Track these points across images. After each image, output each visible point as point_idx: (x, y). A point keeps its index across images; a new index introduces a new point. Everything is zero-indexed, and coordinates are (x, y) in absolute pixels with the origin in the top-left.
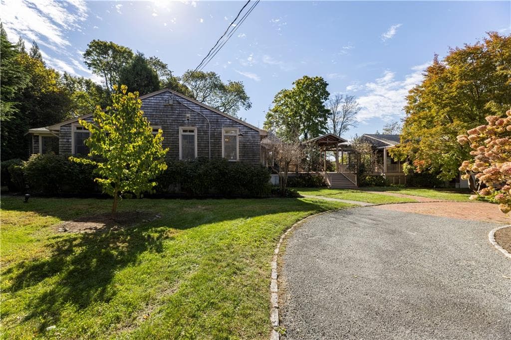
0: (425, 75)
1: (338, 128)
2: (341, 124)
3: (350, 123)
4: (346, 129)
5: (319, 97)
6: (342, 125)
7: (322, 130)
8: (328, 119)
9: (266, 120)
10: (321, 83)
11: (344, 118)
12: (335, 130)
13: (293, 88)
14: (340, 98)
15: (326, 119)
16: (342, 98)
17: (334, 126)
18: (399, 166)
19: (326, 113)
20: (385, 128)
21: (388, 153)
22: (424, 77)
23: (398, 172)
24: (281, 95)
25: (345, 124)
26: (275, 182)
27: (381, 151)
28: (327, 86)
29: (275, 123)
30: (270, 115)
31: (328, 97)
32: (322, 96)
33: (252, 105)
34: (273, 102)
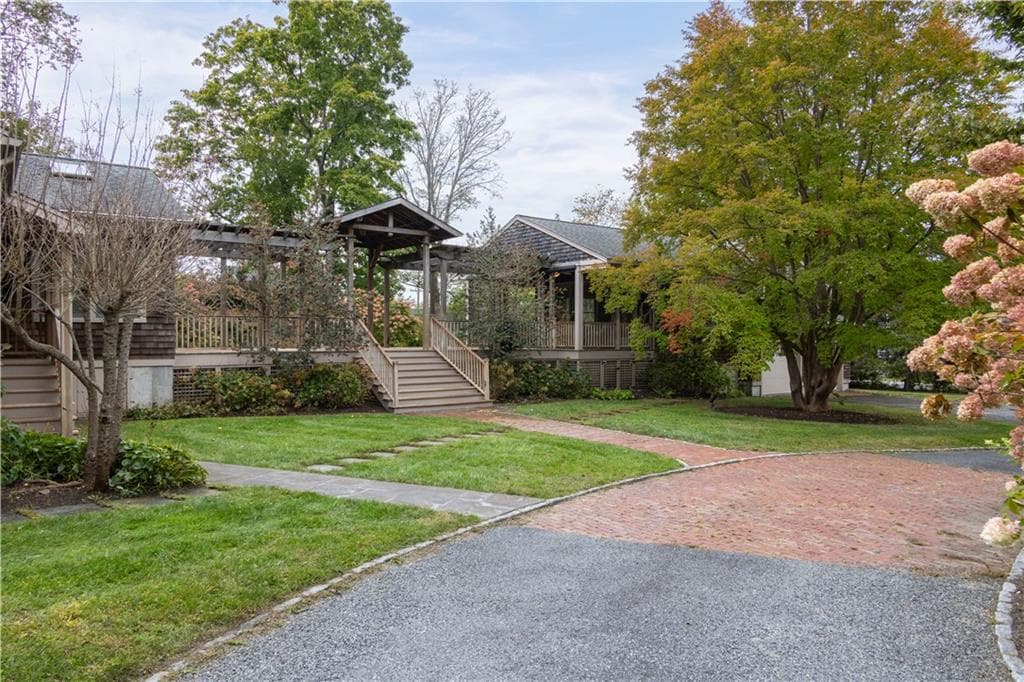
0: (691, 38)
1: (444, 191)
2: (450, 180)
3: (478, 181)
4: (468, 201)
5: (376, 71)
6: (455, 182)
7: (384, 191)
8: (407, 154)
9: (167, 130)
10: (381, 21)
11: (461, 162)
12: (431, 199)
13: (276, 19)
14: (448, 92)
15: (398, 156)
16: (454, 92)
17: (430, 186)
18: (618, 328)
19: (399, 133)
20: (579, 206)
21: (587, 284)
22: (687, 42)
23: (613, 349)
24: (230, 41)
25: (463, 181)
26: (154, 392)
27: (567, 277)
28: (405, 37)
29: (206, 151)
30: (181, 114)
31: (406, 73)
32: (388, 69)
33: (81, 49)
34: (197, 62)
